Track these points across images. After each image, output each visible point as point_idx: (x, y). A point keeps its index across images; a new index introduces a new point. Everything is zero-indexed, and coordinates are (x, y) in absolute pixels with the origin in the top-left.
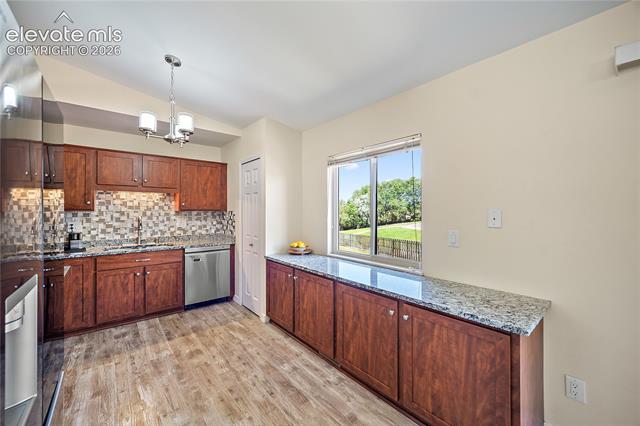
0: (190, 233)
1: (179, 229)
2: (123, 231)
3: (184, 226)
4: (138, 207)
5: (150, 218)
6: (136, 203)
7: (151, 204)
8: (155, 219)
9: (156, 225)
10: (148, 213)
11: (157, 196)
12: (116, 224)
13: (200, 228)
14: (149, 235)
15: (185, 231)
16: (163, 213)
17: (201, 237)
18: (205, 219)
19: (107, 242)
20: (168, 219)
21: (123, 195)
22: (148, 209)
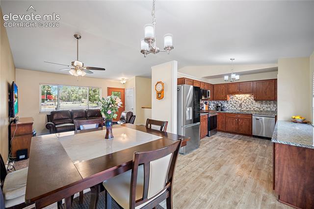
0: (262, 110)
1: (257, 107)
2: (237, 107)
3: (259, 107)
4: (241, 99)
5: (245, 103)
6: (241, 98)
7: (246, 98)
8: (247, 103)
9: (247, 105)
10: (245, 101)
11: (248, 95)
12: (235, 105)
13: (267, 108)
14: (245, 109)
15: (260, 109)
16: (250, 101)
17: (267, 111)
18: (270, 104)
19: (232, 110)
20: (252, 104)
21: (237, 95)
22: (245, 100)
